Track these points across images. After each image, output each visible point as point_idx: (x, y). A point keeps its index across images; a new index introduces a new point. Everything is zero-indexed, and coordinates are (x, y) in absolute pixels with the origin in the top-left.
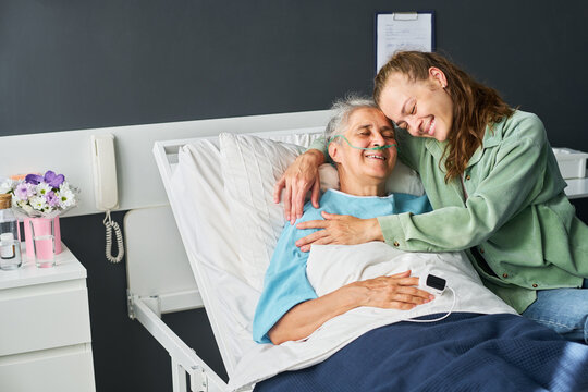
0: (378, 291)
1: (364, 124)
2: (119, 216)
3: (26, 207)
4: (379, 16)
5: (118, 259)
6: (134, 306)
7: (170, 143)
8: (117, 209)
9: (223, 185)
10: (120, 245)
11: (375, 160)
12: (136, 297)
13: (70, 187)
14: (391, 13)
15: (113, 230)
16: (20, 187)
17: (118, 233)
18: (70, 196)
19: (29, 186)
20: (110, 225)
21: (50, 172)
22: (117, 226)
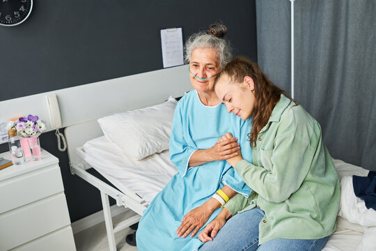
2: (62, 130)
3: (23, 134)
4: (162, 31)
5: (64, 150)
8: (61, 127)
10: (65, 143)
12: (74, 165)
13: (42, 121)
15: (61, 137)
16: (18, 124)
17: (63, 138)
18: (43, 126)
19: (23, 123)
20: (59, 135)
21: (30, 115)
22: (62, 135)
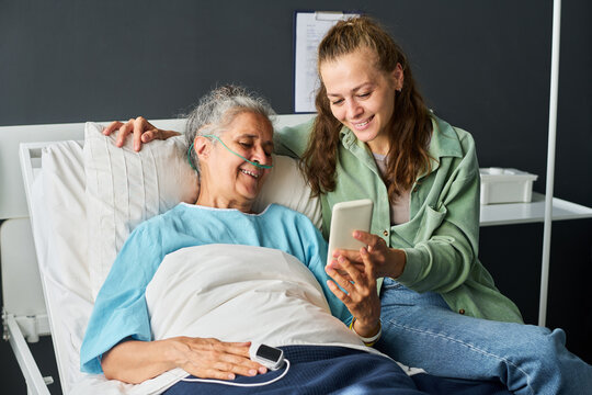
0: (199, 354)
1: (249, 133)
4: (299, 15)
6: (7, 326)
7: (34, 146)
9: (84, 188)
11: (250, 178)
12: (11, 316)
14: (313, 12)
